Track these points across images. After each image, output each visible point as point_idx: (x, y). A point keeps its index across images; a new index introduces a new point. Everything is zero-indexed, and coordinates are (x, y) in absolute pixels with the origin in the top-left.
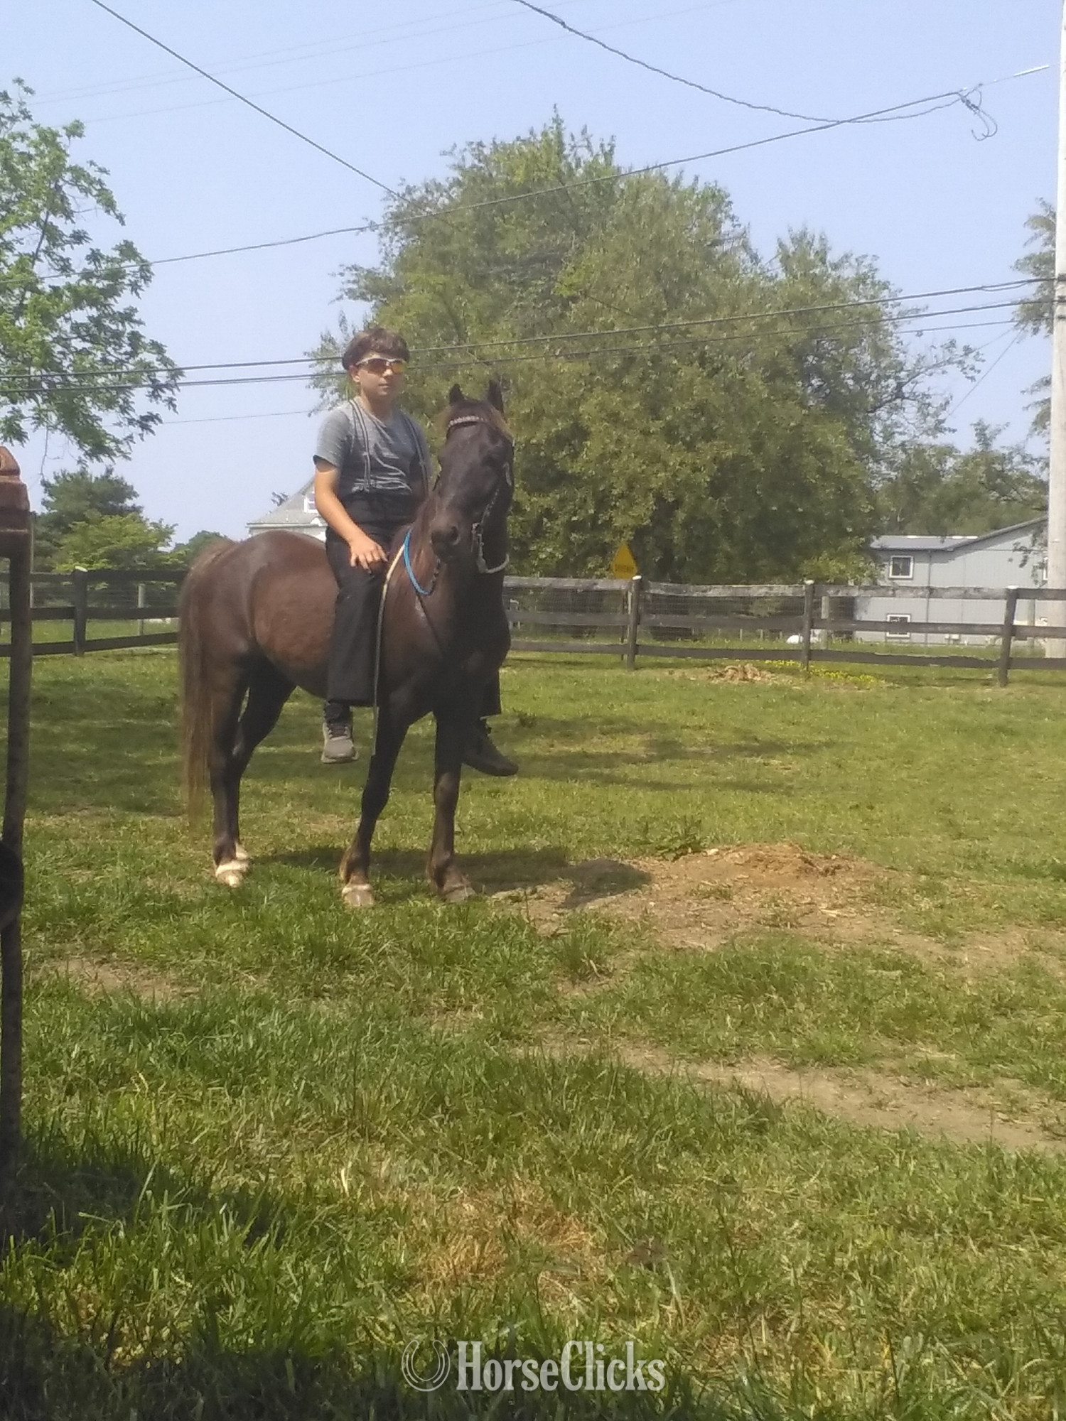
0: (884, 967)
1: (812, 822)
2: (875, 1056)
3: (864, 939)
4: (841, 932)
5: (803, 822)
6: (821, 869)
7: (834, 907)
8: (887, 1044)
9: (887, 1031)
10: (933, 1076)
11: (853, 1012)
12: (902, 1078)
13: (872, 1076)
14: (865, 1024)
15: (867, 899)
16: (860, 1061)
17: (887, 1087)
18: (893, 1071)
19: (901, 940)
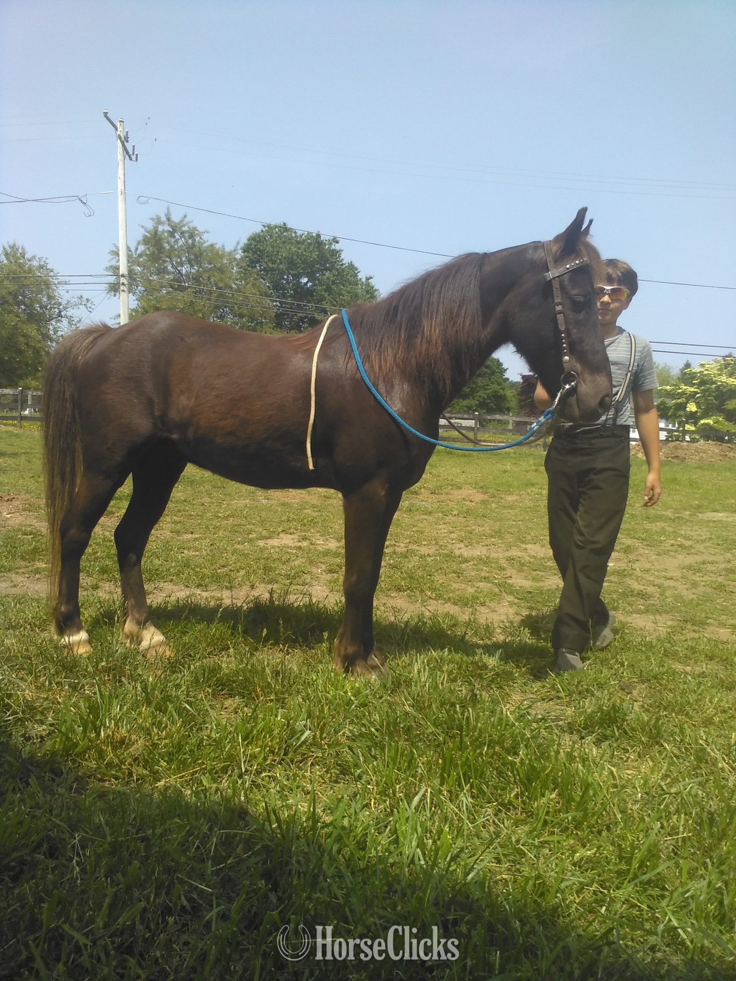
0: (26, 534)
1: (12, 483)
2: (17, 568)
3: (20, 525)
4: (10, 522)
5: (7, 483)
6: (6, 499)
7: (10, 513)
8: (23, 563)
9: (23, 558)
10: (40, 573)
11: (9, 552)
12: (27, 575)
13: (14, 576)
14: (14, 556)
15: (24, 510)
16: (9, 571)
17: (19, 579)
18: (23, 573)
19: (36, 524)
